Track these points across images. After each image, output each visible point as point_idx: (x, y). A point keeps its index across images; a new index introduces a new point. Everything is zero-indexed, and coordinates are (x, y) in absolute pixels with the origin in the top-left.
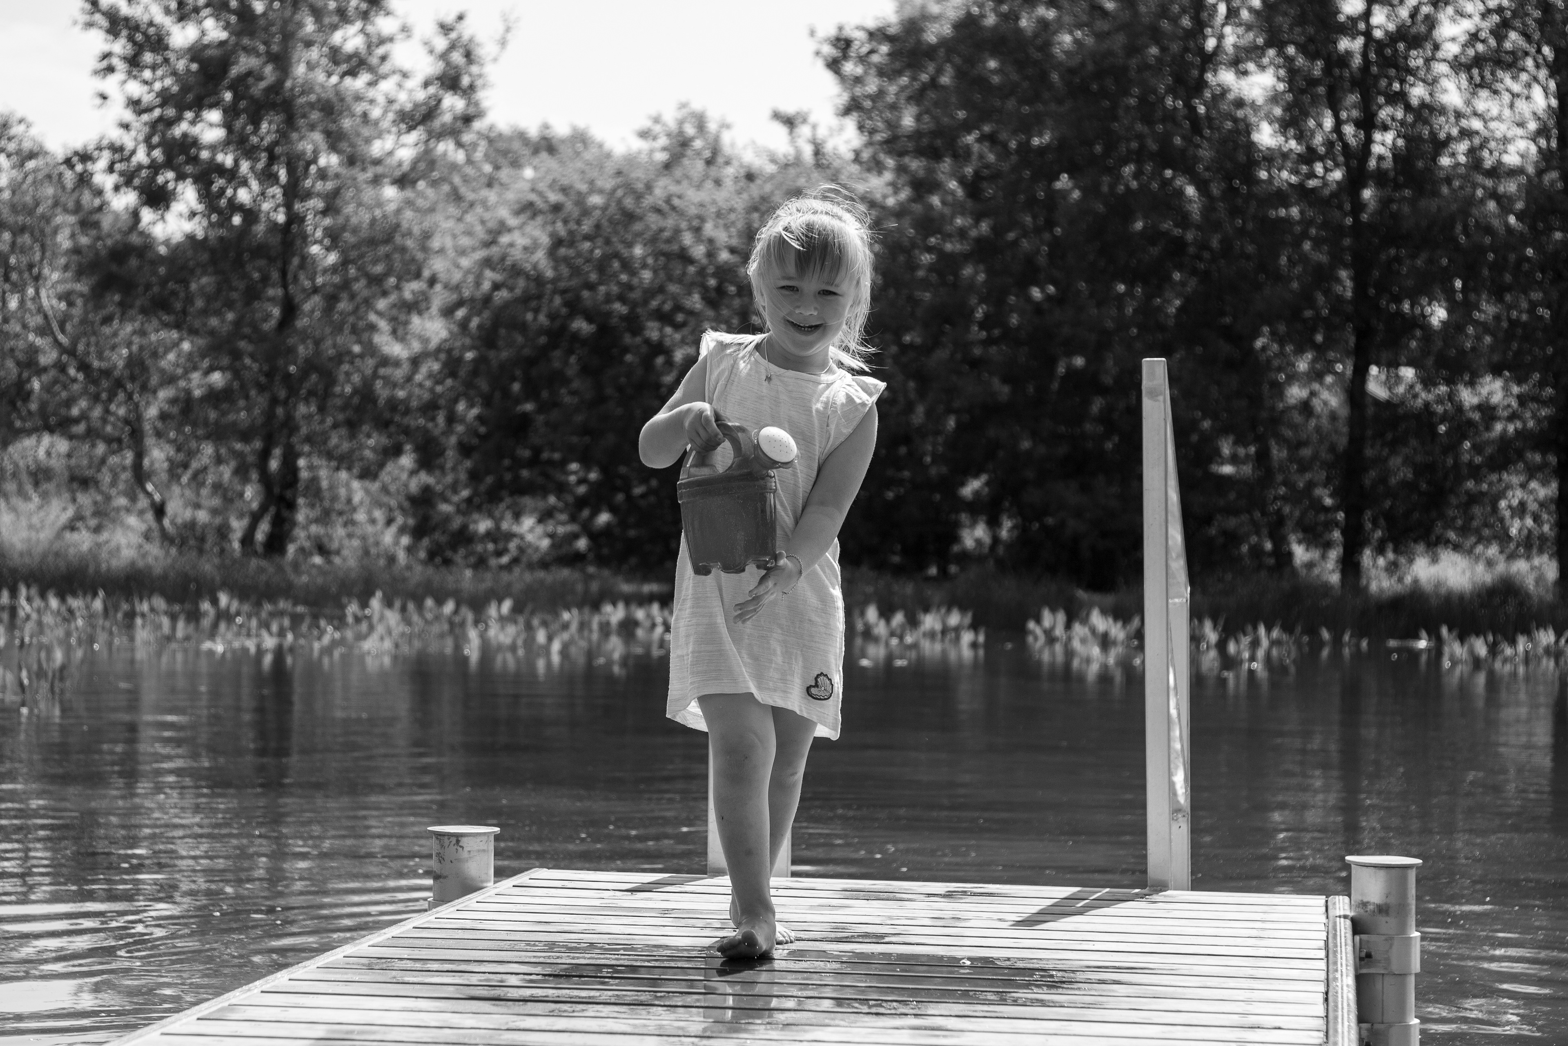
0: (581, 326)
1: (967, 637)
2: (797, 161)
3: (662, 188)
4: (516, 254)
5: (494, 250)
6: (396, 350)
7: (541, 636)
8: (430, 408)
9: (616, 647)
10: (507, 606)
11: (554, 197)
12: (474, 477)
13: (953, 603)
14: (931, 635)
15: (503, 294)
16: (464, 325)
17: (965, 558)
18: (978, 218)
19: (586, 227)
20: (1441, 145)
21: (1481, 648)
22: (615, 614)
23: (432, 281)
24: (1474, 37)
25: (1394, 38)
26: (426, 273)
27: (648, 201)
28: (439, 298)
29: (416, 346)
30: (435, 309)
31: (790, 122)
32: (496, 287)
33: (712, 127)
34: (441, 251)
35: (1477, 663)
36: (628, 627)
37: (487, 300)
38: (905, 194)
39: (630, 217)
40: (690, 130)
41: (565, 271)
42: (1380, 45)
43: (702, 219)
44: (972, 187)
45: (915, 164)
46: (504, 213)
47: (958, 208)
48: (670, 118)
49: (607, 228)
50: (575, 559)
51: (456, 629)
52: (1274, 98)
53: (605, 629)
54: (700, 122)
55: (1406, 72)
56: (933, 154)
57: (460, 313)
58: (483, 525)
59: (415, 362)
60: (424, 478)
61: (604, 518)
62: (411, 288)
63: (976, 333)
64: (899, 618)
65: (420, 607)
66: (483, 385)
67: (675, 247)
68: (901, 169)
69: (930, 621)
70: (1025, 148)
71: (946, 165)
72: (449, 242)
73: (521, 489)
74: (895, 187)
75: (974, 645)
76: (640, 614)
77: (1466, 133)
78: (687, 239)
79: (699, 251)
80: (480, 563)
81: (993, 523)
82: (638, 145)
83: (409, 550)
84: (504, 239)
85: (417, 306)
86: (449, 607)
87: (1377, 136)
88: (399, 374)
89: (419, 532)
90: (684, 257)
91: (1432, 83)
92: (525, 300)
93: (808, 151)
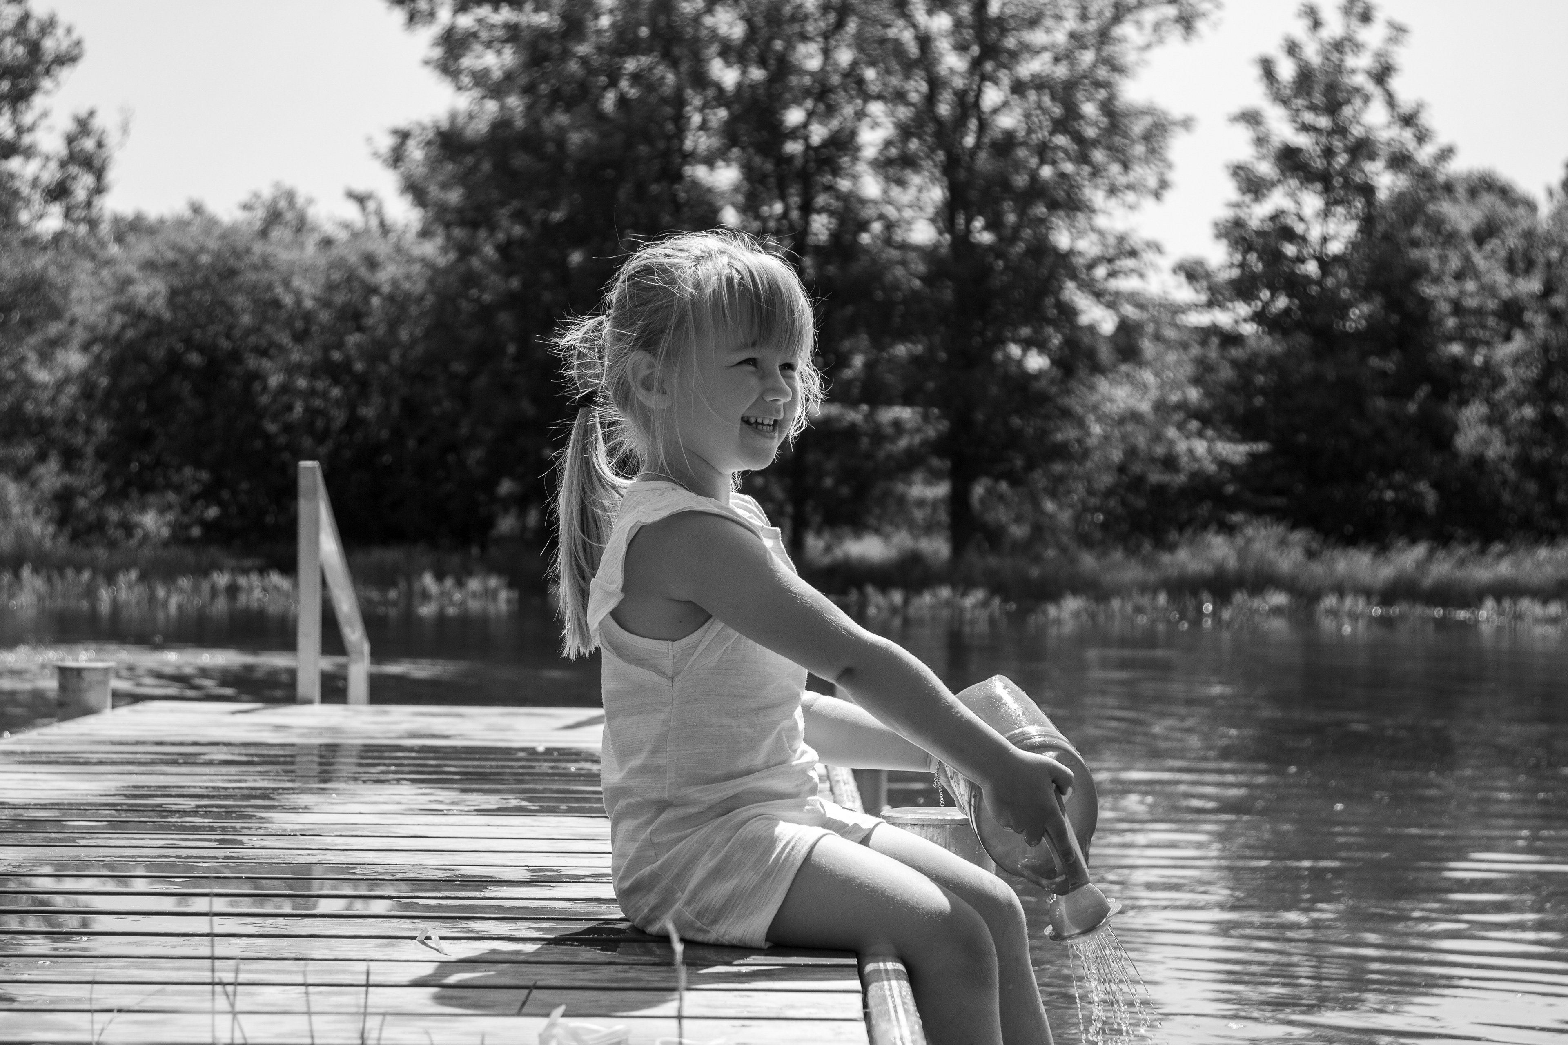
0: (195, 358)
1: (503, 595)
2: (367, 231)
3: (258, 248)
4: (141, 301)
5: (123, 300)
6: (42, 376)
7: (161, 593)
8: (71, 422)
9: (221, 605)
10: (133, 575)
11: (171, 255)
12: (108, 477)
13: (493, 568)
14: (474, 595)
15: (130, 334)
16: (98, 358)
17: (502, 540)
18: (509, 274)
19: (199, 277)
20: (864, 226)
21: (897, 597)
22: (222, 579)
23: (73, 322)
24: (888, 144)
25: (826, 144)
26: (68, 315)
27: (247, 260)
28: (80, 334)
29: (60, 374)
30: (76, 342)
31: (361, 200)
32: (124, 327)
33: (300, 201)
34: (80, 301)
35: (894, 610)
36: (233, 590)
37: (117, 338)
38: (452, 256)
39: (232, 273)
40: (283, 204)
41: (181, 315)
42: (816, 149)
43: (291, 273)
44: (504, 249)
45: (458, 233)
46: (131, 269)
47: (494, 268)
48: (267, 193)
49: (214, 279)
50: (189, 542)
51: (90, 593)
52: (736, 189)
53: (214, 592)
54: (290, 196)
55: (836, 171)
56: (474, 225)
57: (96, 349)
58: (113, 514)
59: (60, 385)
60: (67, 478)
61: (213, 512)
62: (54, 329)
63: (508, 365)
64: (449, 583)
65: (62, 575)
66: (115, 404)
67: (267, 296)
68: (449, 237)
69: (474, 584)
70: (545, 223)
71: (482, 234)
72: (86, 293)
73: (146, 488)
74: (444, 250)
75: (509, 601)
76: (242, 581)
77: (881, 217)
78: (279, 290)
79: (288, 300)
80: (112, 545)
81: (522, 514)
82: (240, 216)
83: (55, 537)
84: (132, 289)
85: (58, 342)
86: (86, 575)
87: (815, 217)
88: (45, 396)
89: (61, 521)
90: (276, 304)
91: (855, 178)
92: (148, 336)
93: (374, 222)
